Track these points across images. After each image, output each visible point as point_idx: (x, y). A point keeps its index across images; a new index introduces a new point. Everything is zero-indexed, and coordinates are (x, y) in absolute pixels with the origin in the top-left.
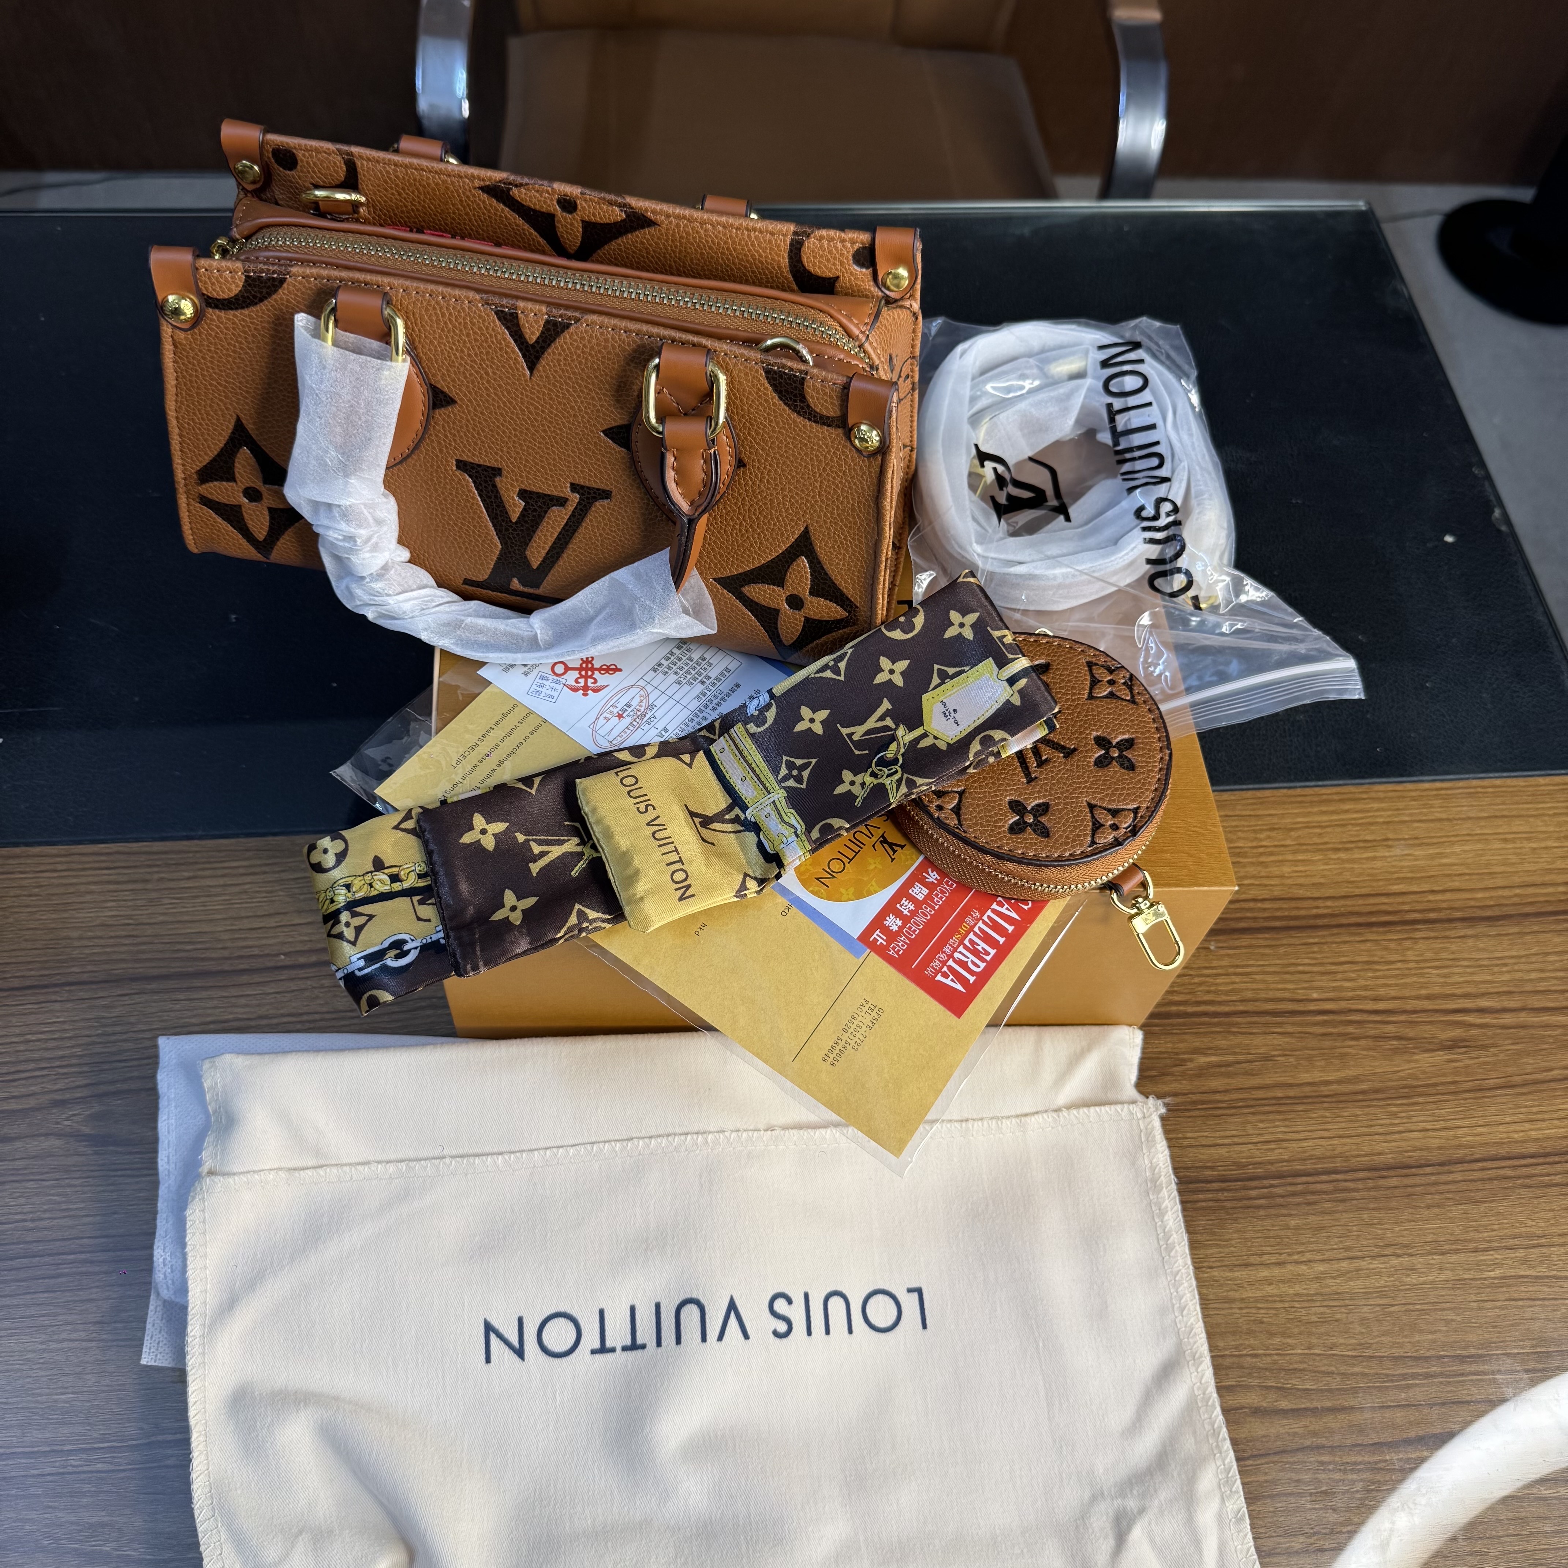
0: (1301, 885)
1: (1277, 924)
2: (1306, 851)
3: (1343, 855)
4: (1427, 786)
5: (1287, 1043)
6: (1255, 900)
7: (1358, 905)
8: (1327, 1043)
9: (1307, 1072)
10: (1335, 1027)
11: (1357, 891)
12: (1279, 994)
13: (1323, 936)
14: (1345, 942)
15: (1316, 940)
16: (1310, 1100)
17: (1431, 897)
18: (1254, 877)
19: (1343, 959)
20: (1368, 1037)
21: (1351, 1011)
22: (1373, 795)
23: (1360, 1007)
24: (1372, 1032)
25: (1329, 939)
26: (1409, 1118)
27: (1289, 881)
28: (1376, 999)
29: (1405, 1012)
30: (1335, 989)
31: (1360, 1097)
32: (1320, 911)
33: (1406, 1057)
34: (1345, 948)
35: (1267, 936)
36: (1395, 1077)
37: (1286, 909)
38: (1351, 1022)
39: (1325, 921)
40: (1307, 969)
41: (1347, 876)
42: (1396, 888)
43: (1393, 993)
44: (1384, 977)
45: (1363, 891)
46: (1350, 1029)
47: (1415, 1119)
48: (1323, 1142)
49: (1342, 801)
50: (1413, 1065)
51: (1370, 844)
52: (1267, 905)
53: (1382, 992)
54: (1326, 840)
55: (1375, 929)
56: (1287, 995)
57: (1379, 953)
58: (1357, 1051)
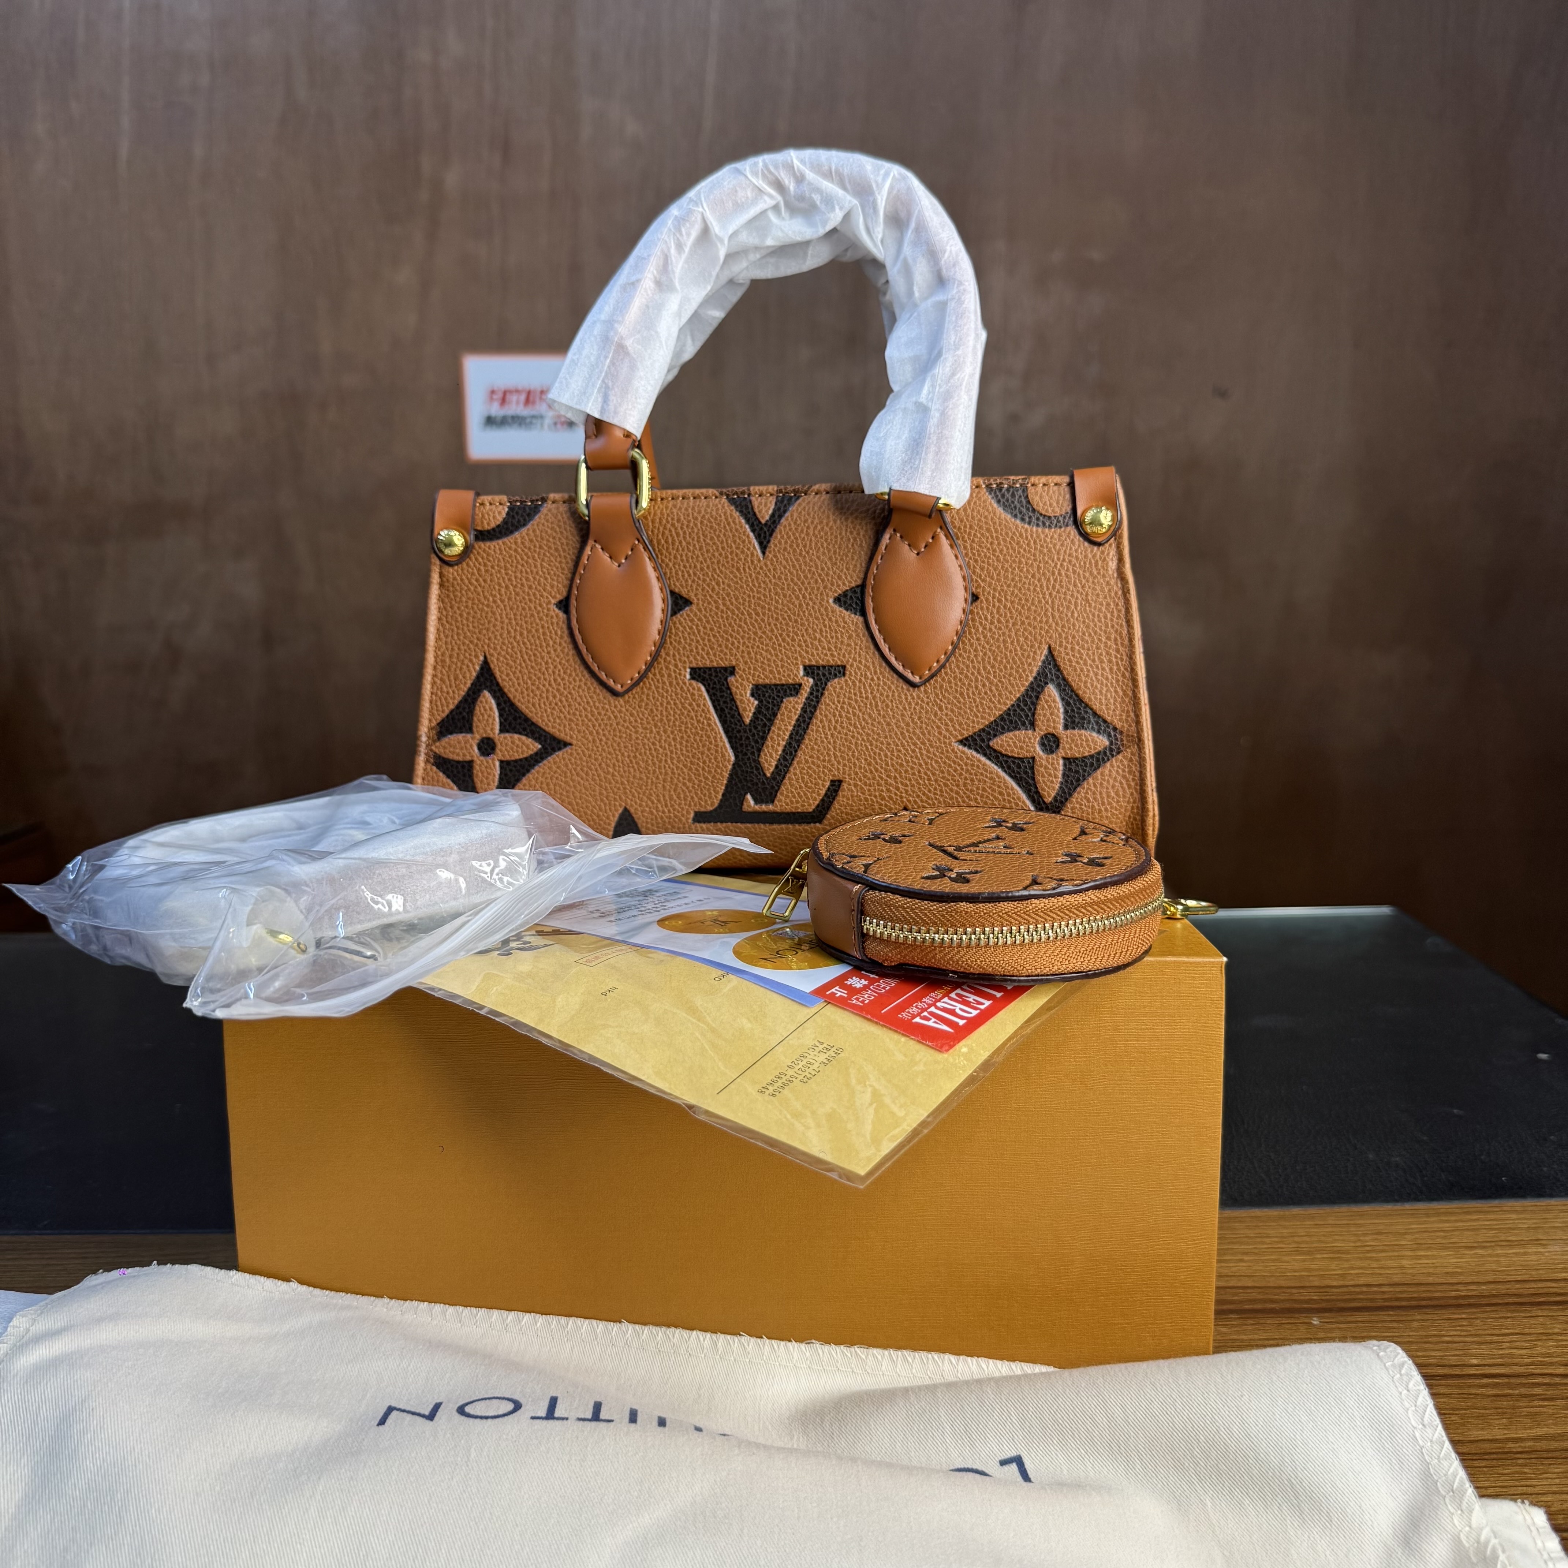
0: (1430, 1274)
1: (1404, 1303)
2: (1428, 1249)
3: (1480, 1252)
7: (1516, 1288)
8: (1505, 1404)
9: (1483, 1429)
10: (1512, 1389)
11: (1509, 1278)
13: (1474, 1313)
14: (1506, 1318)
15: (1464, 1316)
18: (1362, 1268)
19: (1507, 1331)
21: (1533, 1375)
23: (1547, 1371)
25: (1481, 1315)
27: (1413, 1271)
30: (1503, 1356)
32: (1463, 1294)
34: (1509, 1322)
35: (1391, 1313)
37: (1414, 1292)
38: (1537, 1385)
39: (1472, 1301)
40: (1456, 1339)
41: (1492, 1267)
45: (1519, 1278)
46: (1537, 1391)
49: (1467, 1213)
51: (1515, 1244)
52: (1386, 1289)
54: (1454, 1240)
55: (1545, 1307)
57: (1557, 1326)
58: (1555, 1411)
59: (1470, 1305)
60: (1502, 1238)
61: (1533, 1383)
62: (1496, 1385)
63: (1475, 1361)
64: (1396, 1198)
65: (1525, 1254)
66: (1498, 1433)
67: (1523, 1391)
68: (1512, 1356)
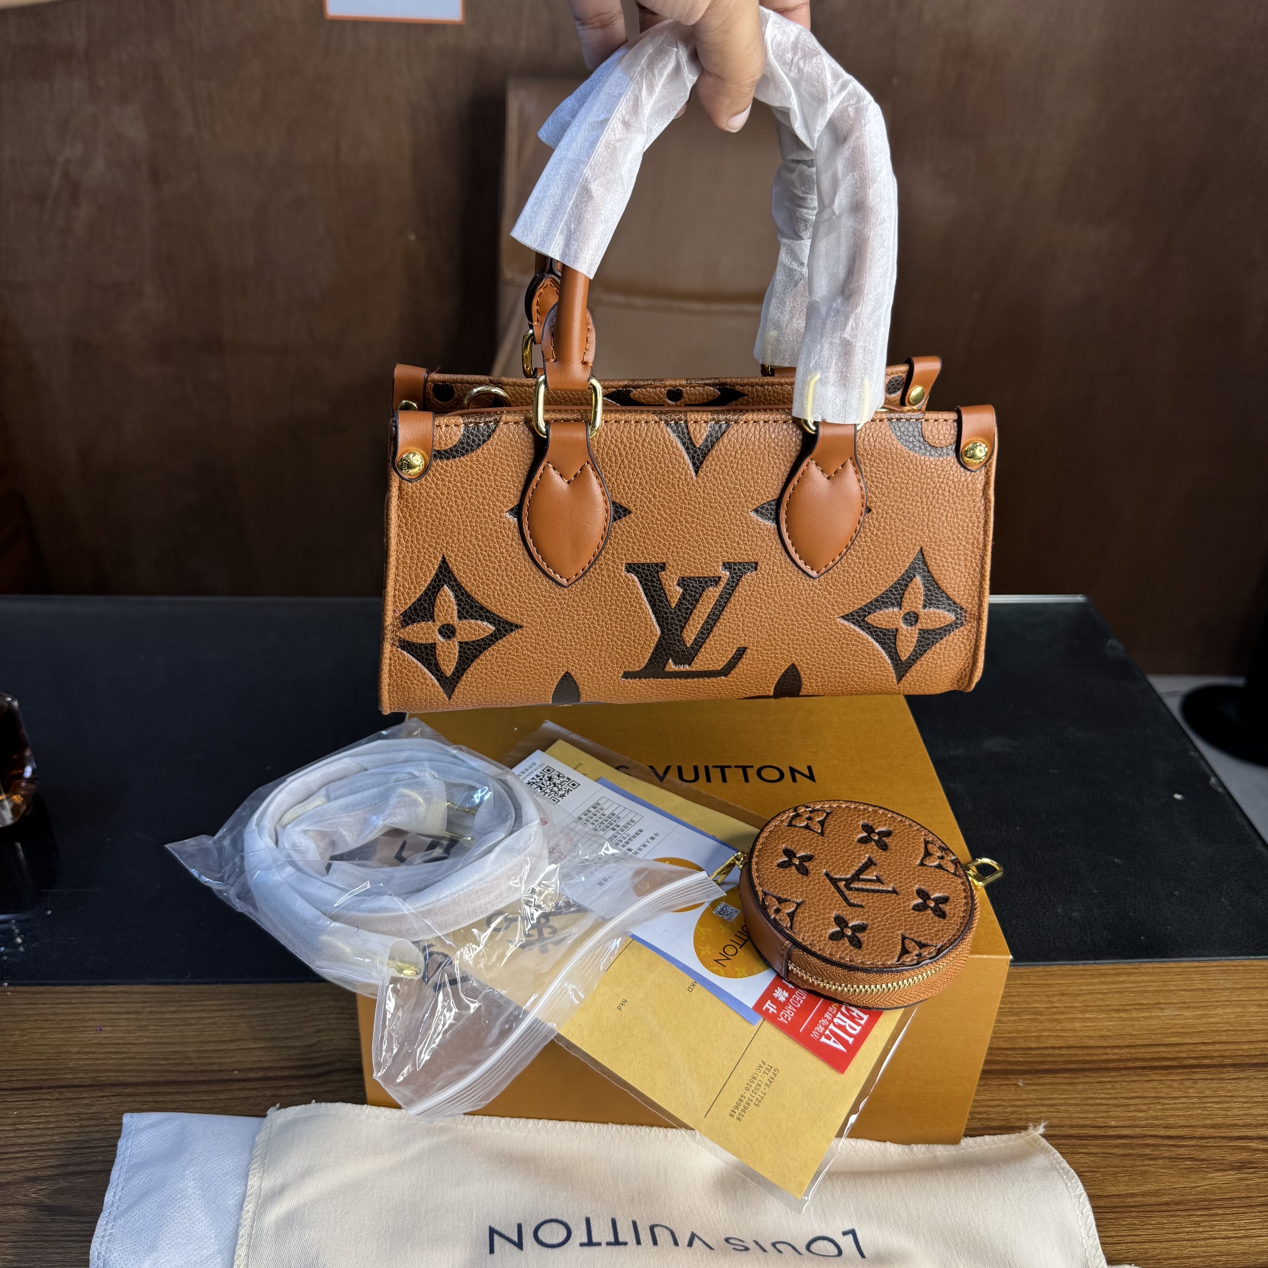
0: (1091, 1037)
1: (1074, 1066)
2: (1091, 1011)
3: (1123, 1015)
4: (1186, 964)
5: (1093, 1161)
6: (1054, 1048)
7: (1142, 1052)
8: (1128, 1163)
9: (1113, 1185)
10: (1133, 1149)
11: (1139, 1042)
12: (1081, 1122)
13: (1115, 1076)
14: (1135, 1081)
15: (1109, 1079)
16: (1119, 1210)
17: (1203, 1048)
18: (1050, 1030)
19: (1134, 1095)
20: (1164, 1158)
21: (1146, 1136)
22: (1142, 970)
23: (1154, 1133)
24: (1168, 1154)
25: (1120, 1079)
26: (1210, 1227)
27: (1080, 1034)
28: (1166, 1127)
29: (1194, 1138)
30: (1130, 1118)
31: (1165, 1208)
32: (1110, 1057)
33: (1201, 1175)
34: (1135, 1085)
35: (1066, 1075)
36: (1193, 1191)
37: (1081, 1055)
38: (1148, 1145)
39: (1115, 1064)
40: (1104, 1102)
41: (1129, 1030)
42: (1172, 1040)
43: (1181, 1123)
44: (1172, 1109)
45: (1145, 1042)
46: (1148, 1151)
47: (1217, 1228)
48: (1136, 1246)
49: (1117, 974)
50: (1208, 1182)
51: (1144, 1007)
52: (1064, 1052)
53: (1172, 1121)
54: (1108, 1003)
55: (1158, 1071)
56: (1088, 1122)
57: (1164, 1090)
58: (1156, 1169)
62: (1124, 1146)
66: (1122, 1189)
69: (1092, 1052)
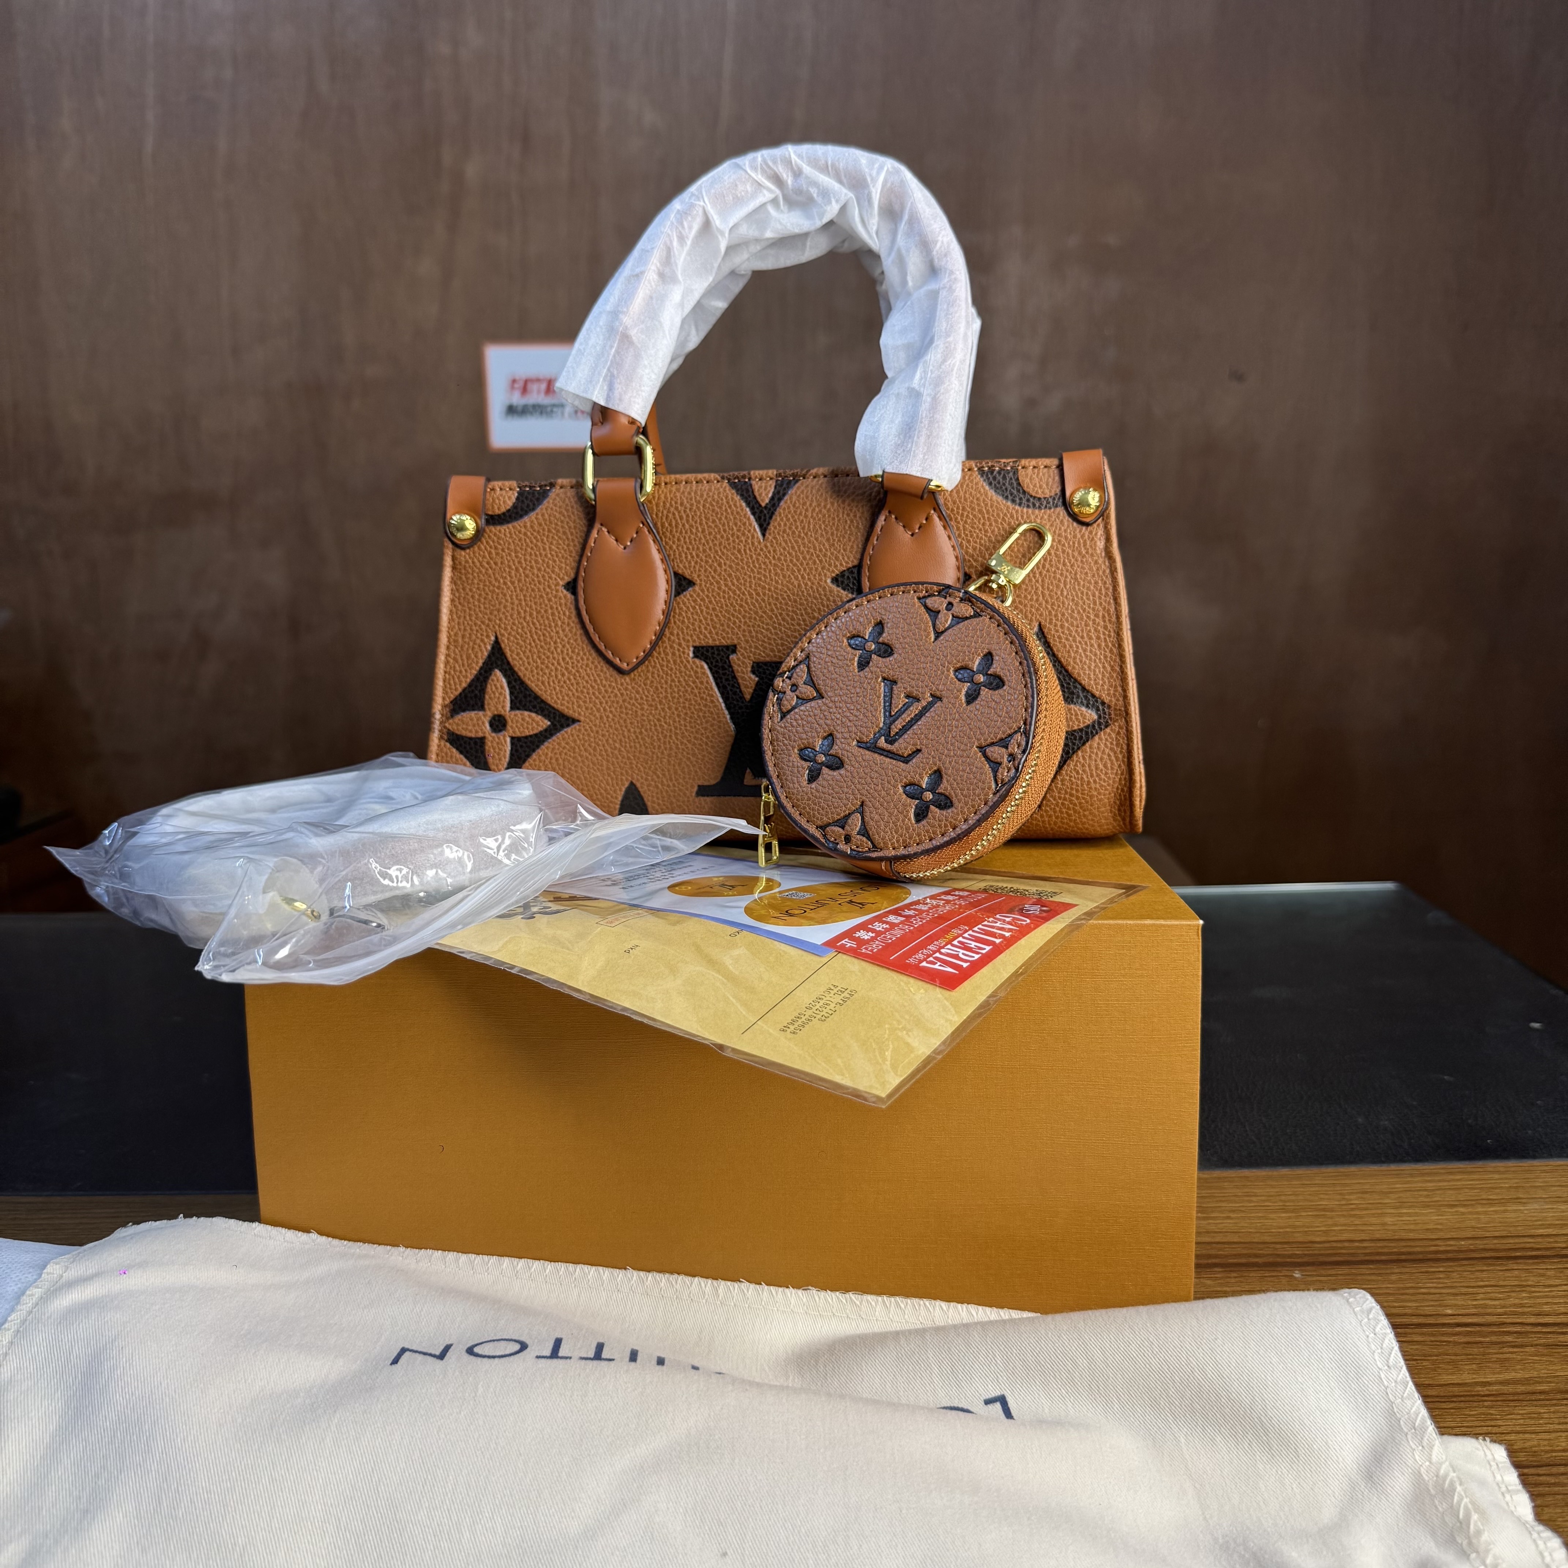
0: (1410, 1231)
1: (1384, 1258)
2: (1410, 1207)
3: (1462, 1209)
6: (1351, 1241)
7: (1493, 1244)
8: (1477, 1350)
9: (1450, 1374)
10: (1484, 1337)
11: (1488, 1234)
13: (1451, 1266)
14: (1482, 1271)
15: (1441, 1269)
18: (1345, 1225)
19: (1482, 1283)
20: (1536, 1345)
21: (1504, 1324)
23: (1518, 1321)
24: (1541, 1341)
25: (1458, 1269)
27: (1395, 1228)
28: (1540, 1314)
30: (1475, 1306)
31: (1540, 1397)
32: (1441, 1249)
35: (1371, 1266)
37: (1395, 1247)
38: (1508, 1333)
39: (1450, 1255)
40: (1433, 1291)
41: (1472, 1224)
42: (1542, 1231)
44: (1548, 1297)
45: (1497, 1234)
46: (1509, 1338)
51: (1495, 1202)
52: (1368, 1244)
53: (1546, 1308)
55: (1521, 1261)
57: (1533, 1279)
58: (1524, 1357)
59: (1448, 1260)
60: (1484, 1197)
61: (1504, 1332)
62: (1468, 1334)
63: (1449, 1312)
64: (1383, 1159)
65: (1505, 1211)
66: (1467, 1378)
67: (1494, 1338)
68: (1486, 1306)
69: (1412, 1244)
